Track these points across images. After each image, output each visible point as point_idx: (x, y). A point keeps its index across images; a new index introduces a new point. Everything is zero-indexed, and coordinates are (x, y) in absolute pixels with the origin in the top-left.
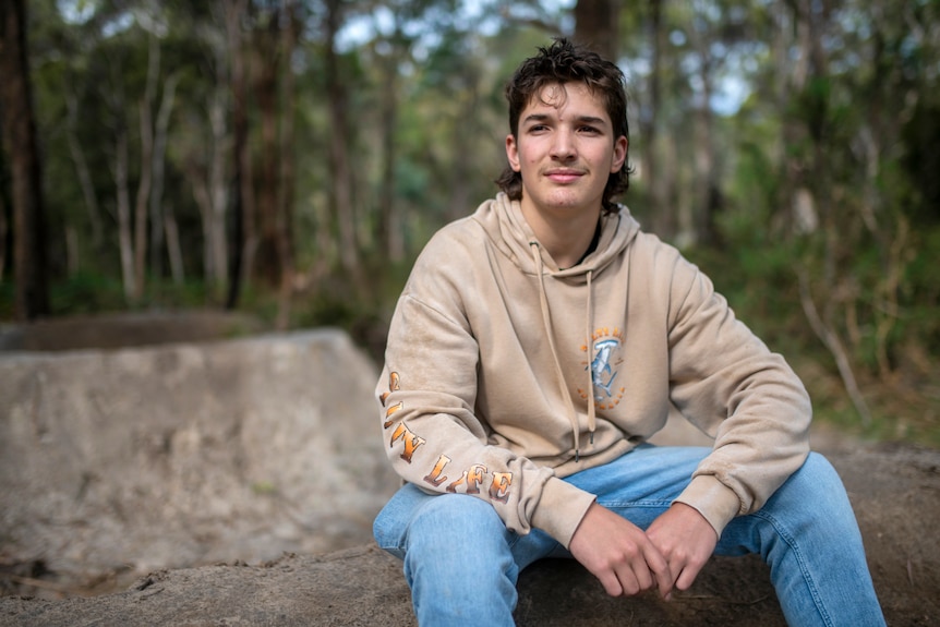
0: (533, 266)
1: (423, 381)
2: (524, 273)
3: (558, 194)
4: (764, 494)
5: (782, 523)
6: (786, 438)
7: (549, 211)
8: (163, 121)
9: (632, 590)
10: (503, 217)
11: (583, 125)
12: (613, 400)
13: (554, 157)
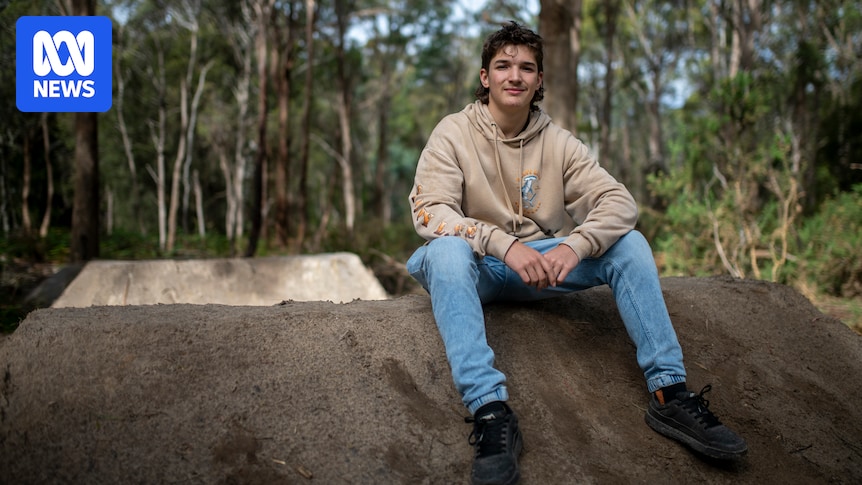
0: (492, 136)
1: (435, 189)
2: (488, 140)
3: (509, 99)
4: (605, 245)
5: (616, 263)
6: (619, 220)
7: (503, 108)
8: (195, 104)
9: (535, 279)
10: (478, 111)
11: (524, 67)
12: (534, 208)
13: (511, 82)
